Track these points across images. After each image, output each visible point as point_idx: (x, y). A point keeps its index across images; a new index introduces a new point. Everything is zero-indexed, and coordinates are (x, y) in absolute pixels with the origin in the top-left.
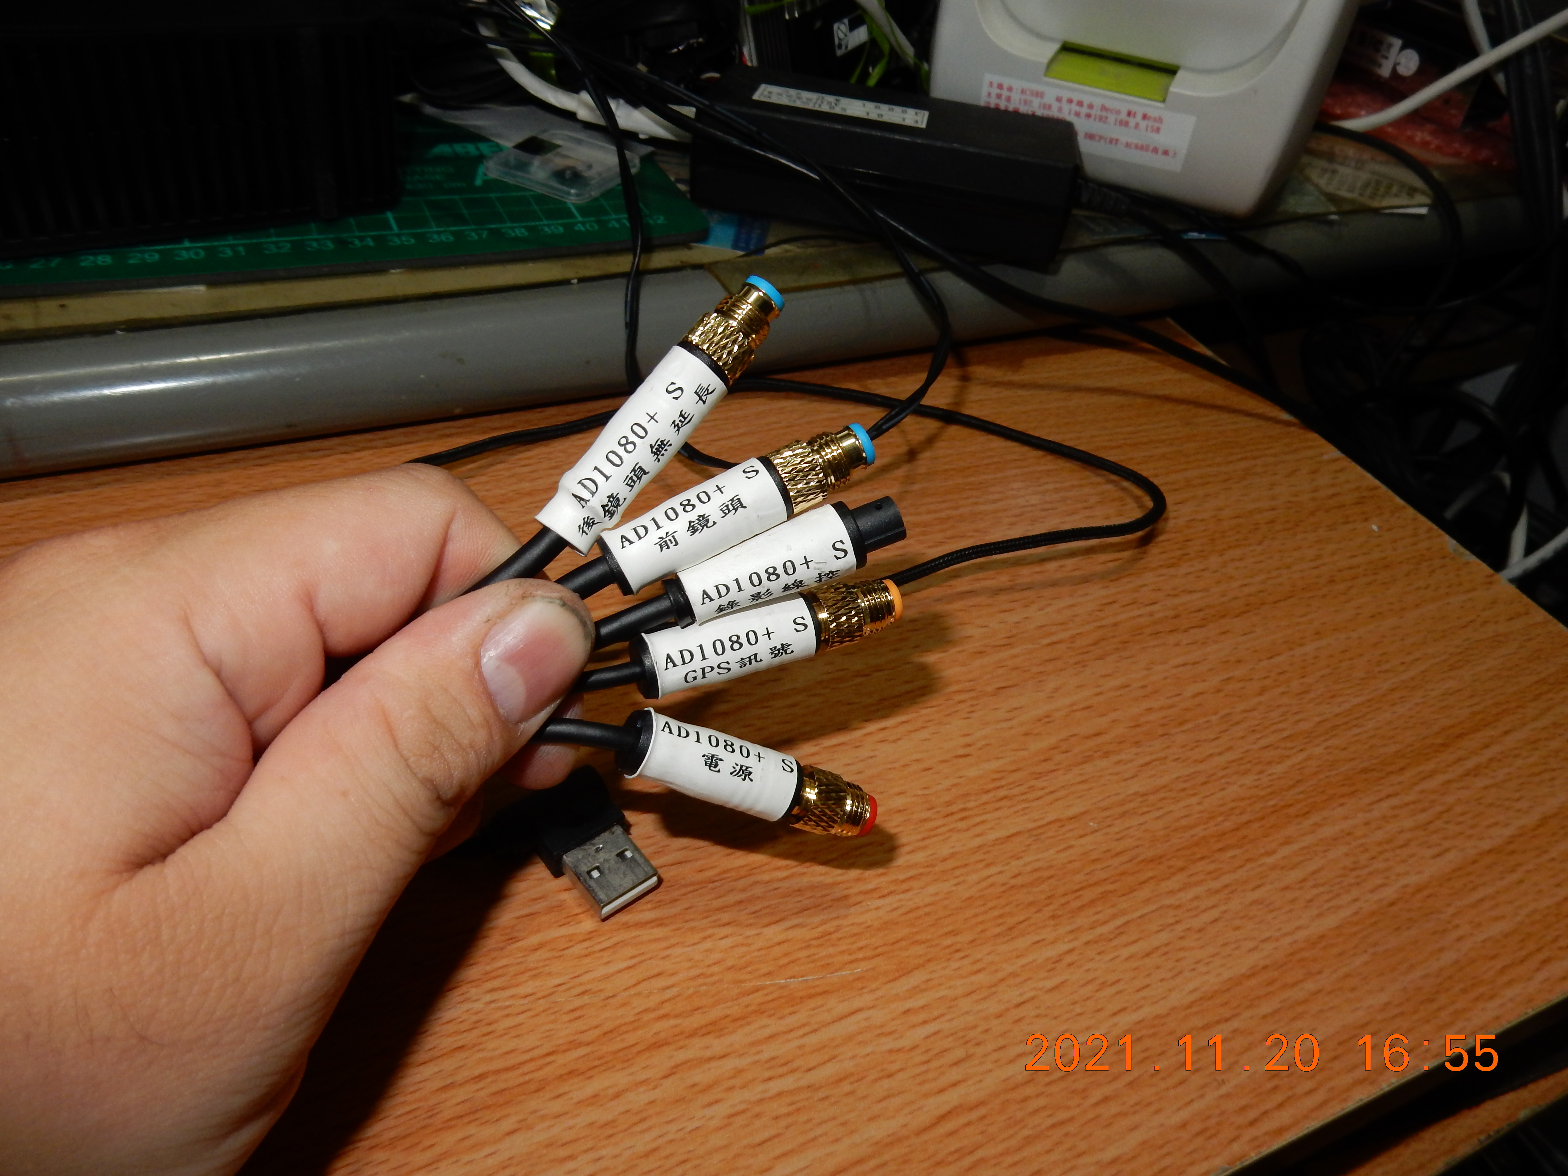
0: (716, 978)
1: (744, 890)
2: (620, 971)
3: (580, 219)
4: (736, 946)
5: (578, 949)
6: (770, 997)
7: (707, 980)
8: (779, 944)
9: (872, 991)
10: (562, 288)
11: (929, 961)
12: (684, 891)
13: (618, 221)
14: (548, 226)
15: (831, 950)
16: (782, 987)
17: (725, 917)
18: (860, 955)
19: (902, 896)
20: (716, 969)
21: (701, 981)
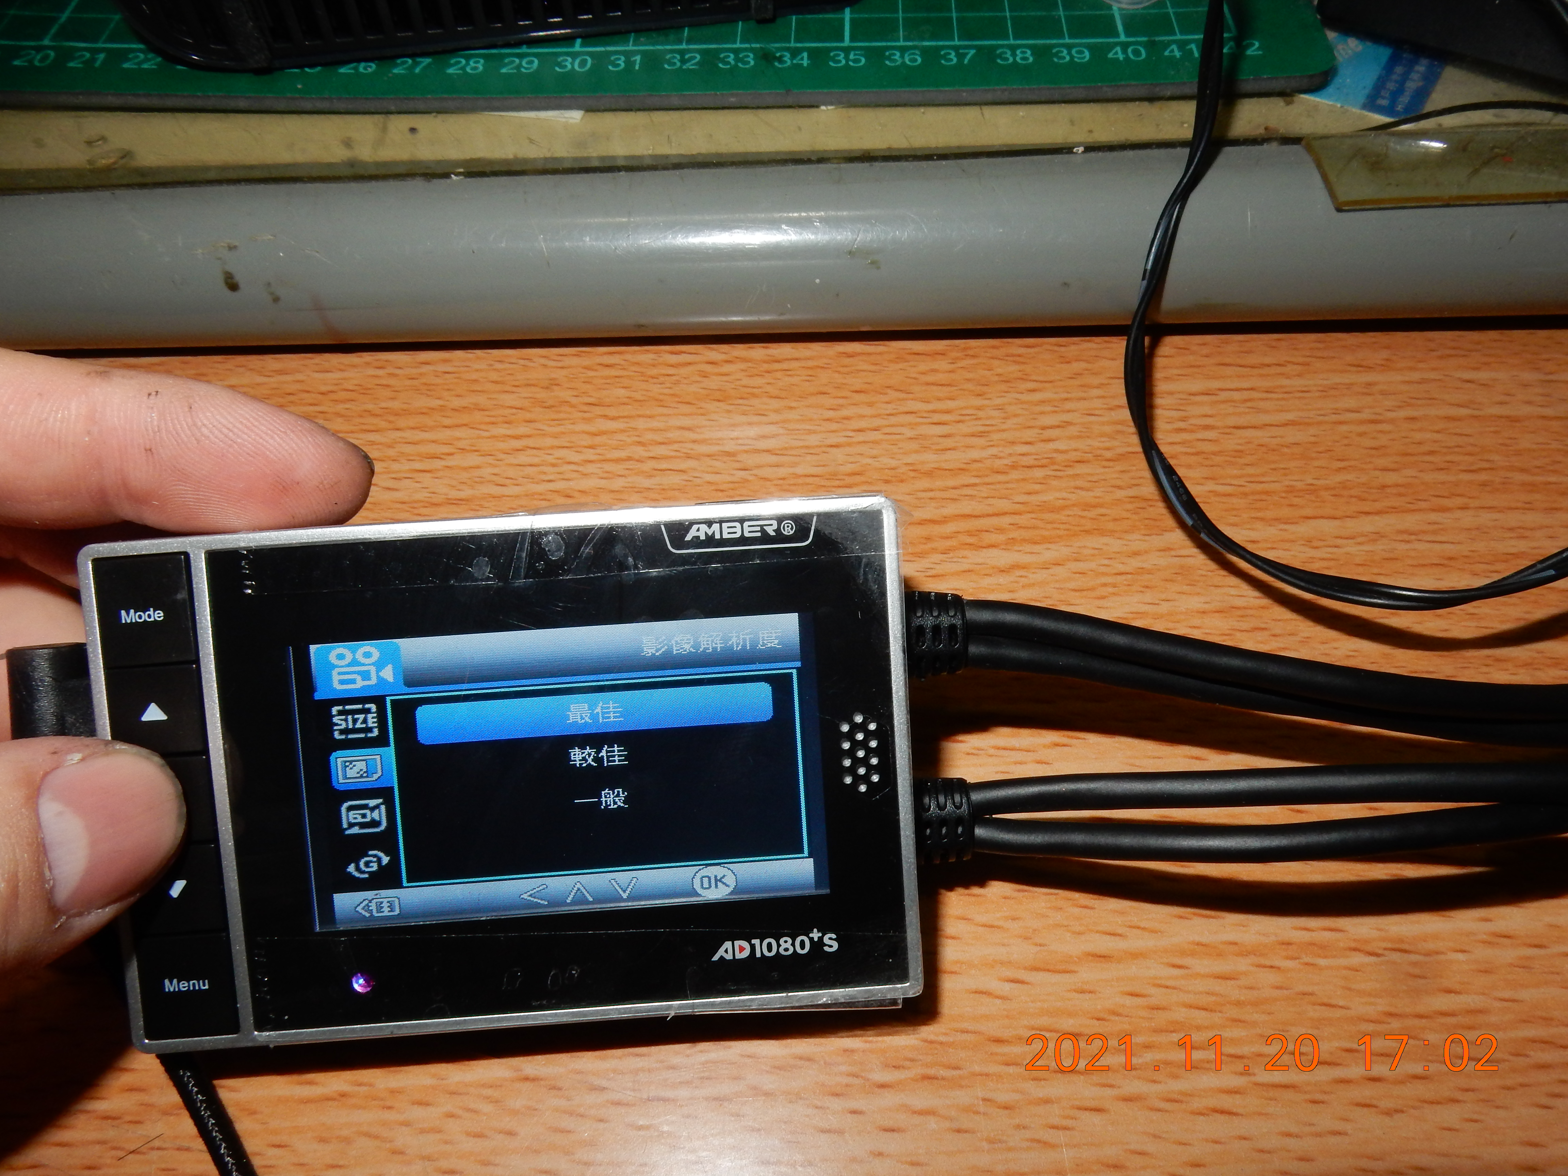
3: (1123, 38)
10: (1058, 158)
13: (1182, 45)
14: (1069, 47)
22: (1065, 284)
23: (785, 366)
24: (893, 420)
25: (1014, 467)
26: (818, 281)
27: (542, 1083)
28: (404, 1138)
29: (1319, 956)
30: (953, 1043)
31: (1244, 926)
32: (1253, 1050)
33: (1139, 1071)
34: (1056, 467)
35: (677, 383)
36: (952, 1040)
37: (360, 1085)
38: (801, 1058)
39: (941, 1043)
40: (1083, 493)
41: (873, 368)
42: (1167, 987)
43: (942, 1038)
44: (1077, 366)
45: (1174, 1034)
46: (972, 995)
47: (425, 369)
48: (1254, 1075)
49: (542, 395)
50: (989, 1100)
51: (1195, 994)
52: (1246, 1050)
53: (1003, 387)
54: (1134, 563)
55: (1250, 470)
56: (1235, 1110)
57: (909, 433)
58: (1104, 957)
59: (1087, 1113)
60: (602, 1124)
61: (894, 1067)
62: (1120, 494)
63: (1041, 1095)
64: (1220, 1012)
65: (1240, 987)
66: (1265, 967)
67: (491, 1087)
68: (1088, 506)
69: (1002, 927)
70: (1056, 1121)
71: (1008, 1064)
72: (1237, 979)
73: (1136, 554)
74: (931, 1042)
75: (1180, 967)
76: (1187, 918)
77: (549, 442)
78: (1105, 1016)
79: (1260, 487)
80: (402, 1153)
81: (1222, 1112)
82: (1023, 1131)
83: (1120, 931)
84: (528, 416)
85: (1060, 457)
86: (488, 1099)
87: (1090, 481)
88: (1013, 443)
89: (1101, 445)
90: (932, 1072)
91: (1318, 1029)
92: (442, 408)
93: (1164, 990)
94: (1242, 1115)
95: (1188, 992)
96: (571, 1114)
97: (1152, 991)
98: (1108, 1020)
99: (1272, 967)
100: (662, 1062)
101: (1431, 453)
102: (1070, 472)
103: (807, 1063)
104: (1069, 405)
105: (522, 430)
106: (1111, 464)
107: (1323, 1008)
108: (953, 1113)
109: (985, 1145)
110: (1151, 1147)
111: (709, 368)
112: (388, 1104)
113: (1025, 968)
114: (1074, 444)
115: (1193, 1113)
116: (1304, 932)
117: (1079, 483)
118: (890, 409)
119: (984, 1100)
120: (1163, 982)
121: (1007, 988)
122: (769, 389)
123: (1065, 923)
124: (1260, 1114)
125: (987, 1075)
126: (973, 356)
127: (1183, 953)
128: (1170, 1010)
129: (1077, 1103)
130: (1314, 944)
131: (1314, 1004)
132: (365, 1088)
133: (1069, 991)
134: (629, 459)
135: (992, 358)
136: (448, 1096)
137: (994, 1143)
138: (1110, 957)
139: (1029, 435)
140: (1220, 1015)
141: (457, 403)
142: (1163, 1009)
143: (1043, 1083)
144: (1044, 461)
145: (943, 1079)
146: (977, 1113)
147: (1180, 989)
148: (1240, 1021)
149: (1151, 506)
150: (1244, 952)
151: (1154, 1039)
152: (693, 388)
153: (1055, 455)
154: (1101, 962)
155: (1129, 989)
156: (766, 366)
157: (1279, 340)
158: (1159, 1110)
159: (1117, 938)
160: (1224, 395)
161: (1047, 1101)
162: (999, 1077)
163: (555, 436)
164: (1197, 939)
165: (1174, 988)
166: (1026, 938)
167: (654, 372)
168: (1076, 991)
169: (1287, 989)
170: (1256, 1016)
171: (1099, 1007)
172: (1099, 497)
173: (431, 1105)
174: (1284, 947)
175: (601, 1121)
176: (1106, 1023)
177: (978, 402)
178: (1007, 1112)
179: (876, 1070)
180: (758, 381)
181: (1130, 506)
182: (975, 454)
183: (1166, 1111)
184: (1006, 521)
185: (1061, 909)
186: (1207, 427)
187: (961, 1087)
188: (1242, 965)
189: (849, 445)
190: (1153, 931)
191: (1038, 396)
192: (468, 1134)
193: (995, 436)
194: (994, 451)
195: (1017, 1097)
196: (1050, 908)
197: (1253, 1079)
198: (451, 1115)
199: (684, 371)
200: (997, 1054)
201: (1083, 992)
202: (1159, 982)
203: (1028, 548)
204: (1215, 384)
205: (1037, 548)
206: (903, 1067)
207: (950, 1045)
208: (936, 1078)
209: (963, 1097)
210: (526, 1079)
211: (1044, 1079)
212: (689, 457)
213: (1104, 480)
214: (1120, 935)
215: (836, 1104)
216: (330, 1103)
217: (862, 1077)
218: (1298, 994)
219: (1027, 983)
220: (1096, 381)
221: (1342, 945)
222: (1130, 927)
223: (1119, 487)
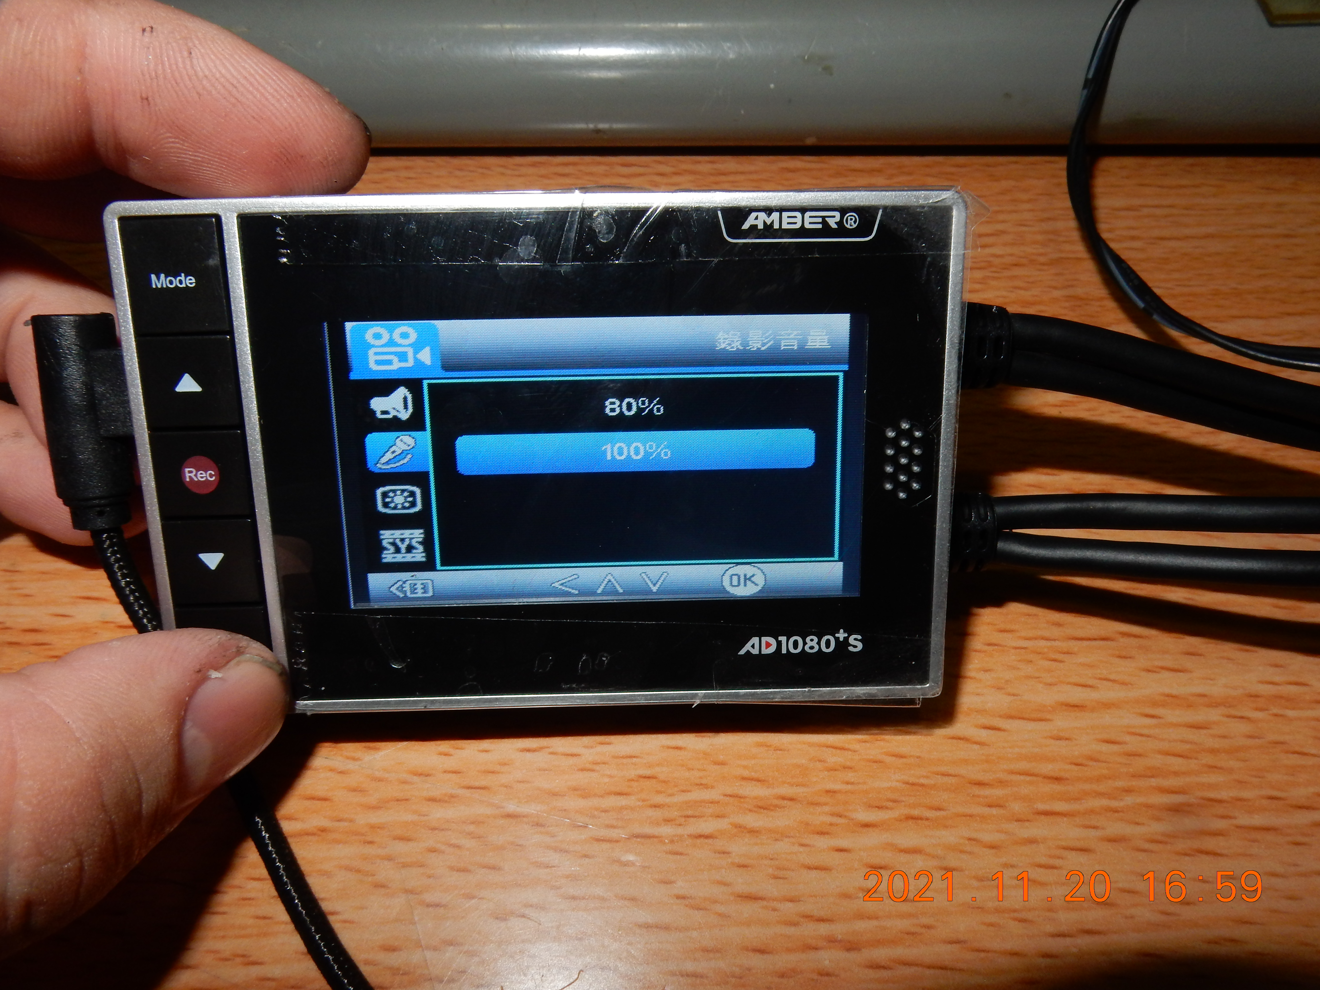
22: (1007, 95)
23: (731, 178)
26: (772, 86)
27: (525, 819)
28: (386, 872)
29: (1287, 708)
30: (935, 785)
31: (1211, 680)
32: (1231, 795)
33: (1121, 814)
34: (994, 269)
36: (932, 782)
37: (340, 820)
38: (784, 798)
39: (922, 785)
40: (1022, 292)
41: (814, 182)
42: (1142, 735)
43: (922, 781)
44: (1005, 184)
45: (1153, 780)
46: (950, 741)
48: (1235, 818)
50: (974, 840)
51: (1170, 741)
52: (1224, 795)
55: (1176, 275)
56: (1219, 851)
58: (1077, 706)
59: (1074, 853)
60: (587, 860)
61: (876, 807)
62: (1057, 294)
63: (1026, 836)
64: (1196, 759)
65: (1214, 736)
66: (1235, 717)
67: (473, 823)
69: (975, 678)
70: (1043, 860)
71: (990, 806)
72: (1208, 729)
74: (913, 784)
75: (1153, 716)
76: (1155, 672)
78: (1084, 762)
79: (1186, 290)
80: (383, 886)
81: (1207, 853)
82: (1011, 869)
83: (1090, 682)
85: (997, 261)
86: (471, 835)
87: (1028, 282)
89: (1034, 251)
90: (916, 812)
91: (1293, 775)
93: (1140, 738)
94: (1226, 856)
95: (1163, 740)
96: (556, 849)
97: (1128, 738)
98: (1086, 766)
99: (1242, 718)
100: (644, 801)
102: (1007, 273)
103: (789, 803)
104: (1001, 217)
106: (1045, 267)
107: (1296, 755)
108: (939, 852)
109: (975, 883)
110: (1140, 886)
112: (369, 839)
113: (1000, 716)
114: (1009, 250)
115: (1179, 854)
116: (1270, 686)
119: (970, 839)
120: (1138, 731)
121: (984, 735)
123: (1037, 675)
124: (1245, 855)
125: (971, 816)
126: (910, 174)
127: (1155, 704)
128: (1147, 756)
129: (1064, 844)
130: (1281, 697)
131: (1287, 752)
132: (346, 824)
133: (1046, 738)
135: (927, 175)
136: (431, 831)
137: (982, 881)
138: (1082, 706)
140: (1196, 761)
142: (1140, 755)
143: (1027, 824)
144: (983, 264)
145: (927, 819)
146: (962, 852)
147: (1155, 738)
148: (1216, 767)
149: (1087, 304)
150: (1213, 703)
151: (1134, 783)
153: (991, 259)
154: (1075, 711)
155: (1105, 736)
156: (712, 179)
157: (1192, 165)
158: (1144, 851)
159: (1089, 690)
160: (1146, 211)
161: (1032, 841)
162: (983, 818)
164: (1167, 690)
165: (1148, 736)
166: (999, 688)
168: (1054, 739)
169: (1259, 738)
170: (1233, 764)
171: (1076, 753)
172: (1036, 296)
173: (412, 840)
174: (1252, 699)
175: (586, 856)
176: (1086, 769)
178: (993, 851)
179: (859, 810)
181: (1067, 304)
183: (1152, 852)
185: (1031, 661)
186: (1133, 238)
187: (946, 827)
188: (1214, 715)
190: (1124, 683)
192: (452, 868)
195: (1002, 837)
196: (1019, 661)
197: (1235, 822)
198: (432, 850)
200: (978, 796)
201: (1059, 738)
202: (1133, 730)
204: (1136, 202)
206: (887, 808)
207: (933, 787)
208: (921, 819)
209: (949, 836)
210: (509, 816)
211: (1028, 821)
213: (1040, 281)
214: (1090, 686)
215: (822, 843)
216: (310, 838)
217: (845, 816)
218: (1270, 743)
219: (1004, 730)
220: (1024, 196)
221: (1308, 698)
222: (1100, 679)
223: (1055, 288)
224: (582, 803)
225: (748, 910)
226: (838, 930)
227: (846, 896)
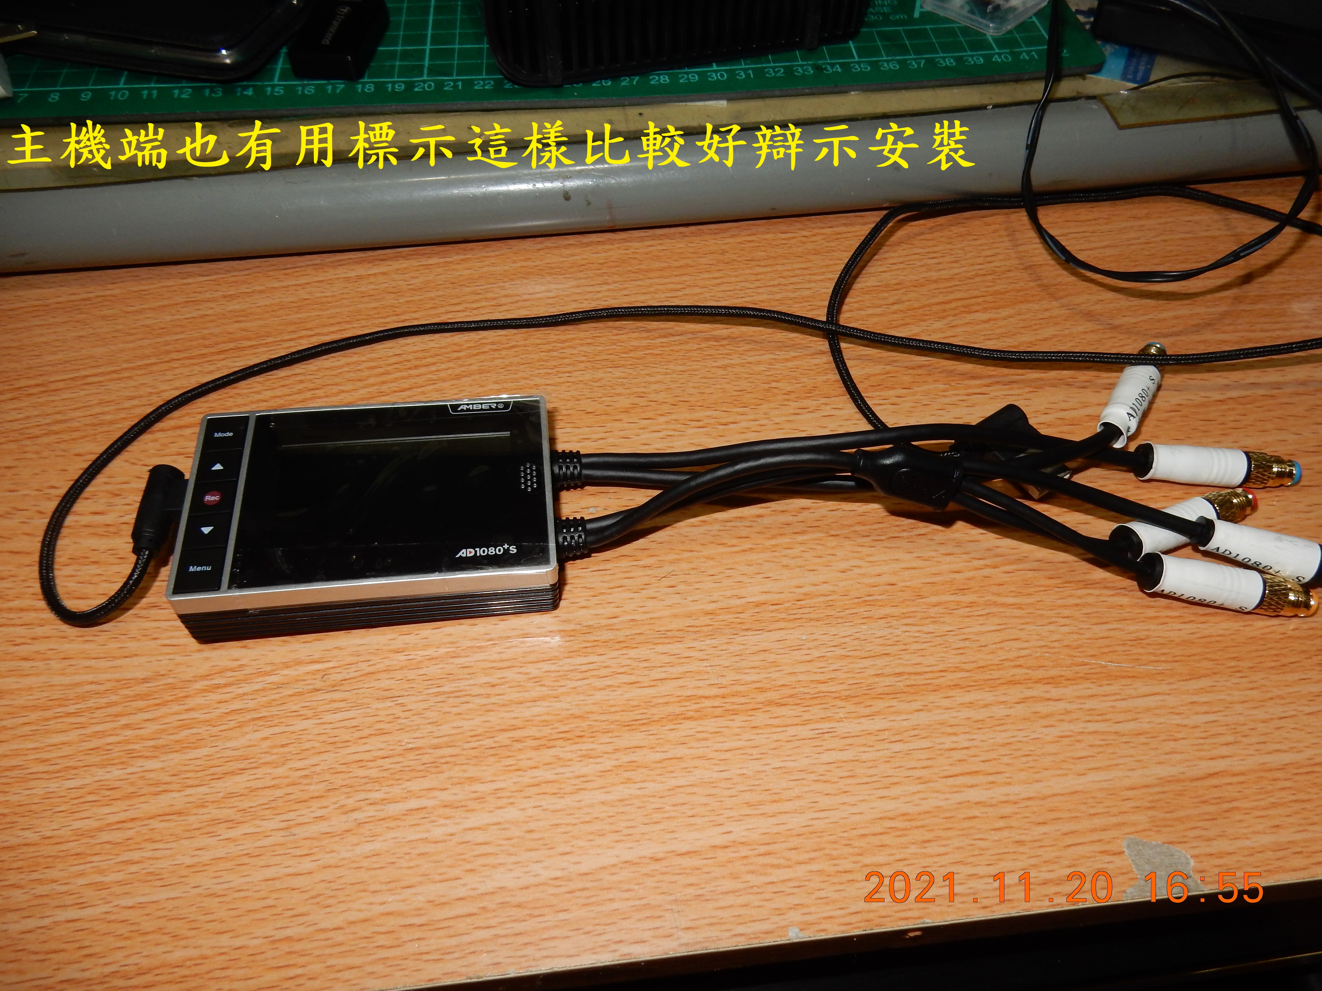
0: (1056, 650)
1: (1080, 597)
2: (990, 631)
3: (999, 50)
4: (1072, 633)
5: (962, 611)
6: (1093, 671)
7: (1050, 650)
8: (1103, 638)
9: (1169, 684)
10: (980, 112)
11: (1215, 673)
12: (1037, 589)
14: (972, 56)
15: (1141, 651)
16: (1103, 667)
17: (1066, 612)
18: (1163, 658)
19: (1199, 626)
20: (1056, 644)
21: (1045, 650)
23: (844, 235)
24: (909, 258)
25: (977, 275)
34: (998, 274)
35: (790, 247)
47: (651, 249)
49: (721, 257)
53: (960, 239)
54: (1047, 314)
57: (919, 264)
68: (1018, 291)
73: (1047, 310)
77: (734, 279)
84: (718, 268)
85: (998, 270)
88: (973, 265)
92: (669, 267)
101: (1177, 255)
102: (1004, 276)
104: (995, 245)
105: (717, 275)
111: (804, 239)
117: (1011, 280)
118: (906, 253)
122: (840, 247)
134: (779, 285)
136: (800, 545)
139: (980, 260)
141: (677, 264)
144: (991, 272)
152: (800, 249)
153: (995, 269)
163: (736, 276)
167: (775, 243)
177: (950, 247)
180: (832, 244)
182: (956, 271)
184: (980, 300)
189: (891, 271)
191: (978, 242)
193: (963, 262)
194: (964, 269)
199: (793, 241)
203: (994, 311)
205: (999, 311)
212: (810, 282)
224: (863, 528)
225: (949, 558)
226: (988, 562)
227: (989, 550)
